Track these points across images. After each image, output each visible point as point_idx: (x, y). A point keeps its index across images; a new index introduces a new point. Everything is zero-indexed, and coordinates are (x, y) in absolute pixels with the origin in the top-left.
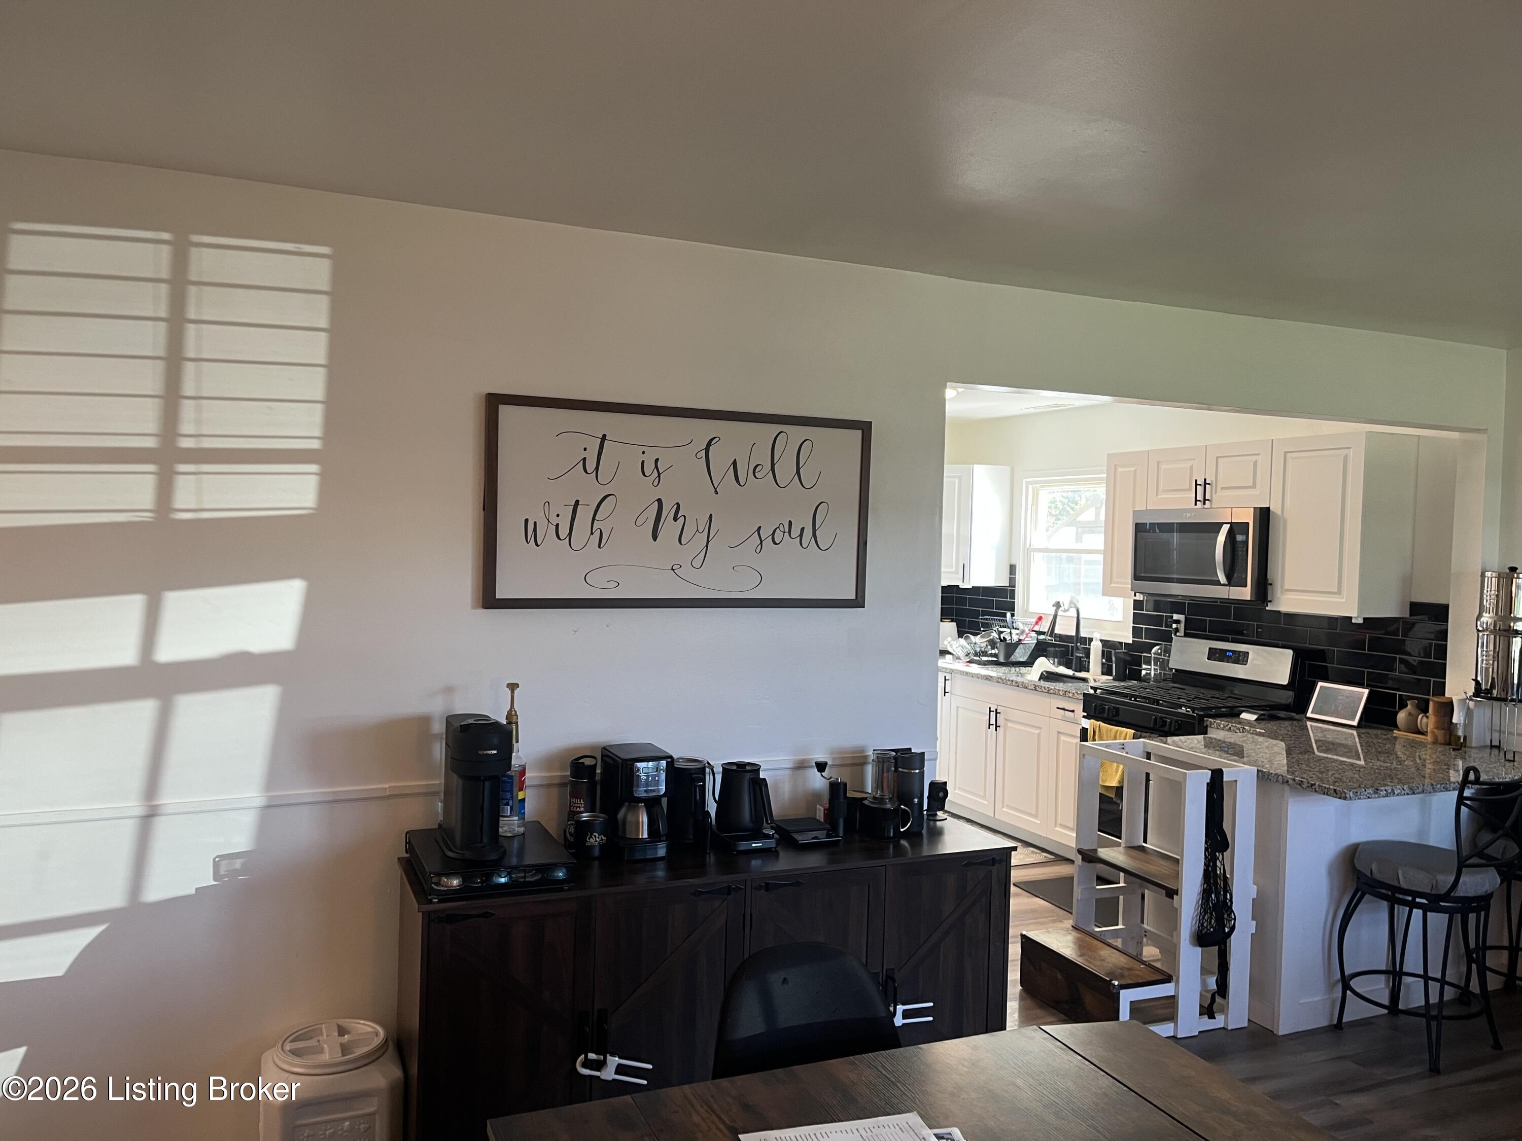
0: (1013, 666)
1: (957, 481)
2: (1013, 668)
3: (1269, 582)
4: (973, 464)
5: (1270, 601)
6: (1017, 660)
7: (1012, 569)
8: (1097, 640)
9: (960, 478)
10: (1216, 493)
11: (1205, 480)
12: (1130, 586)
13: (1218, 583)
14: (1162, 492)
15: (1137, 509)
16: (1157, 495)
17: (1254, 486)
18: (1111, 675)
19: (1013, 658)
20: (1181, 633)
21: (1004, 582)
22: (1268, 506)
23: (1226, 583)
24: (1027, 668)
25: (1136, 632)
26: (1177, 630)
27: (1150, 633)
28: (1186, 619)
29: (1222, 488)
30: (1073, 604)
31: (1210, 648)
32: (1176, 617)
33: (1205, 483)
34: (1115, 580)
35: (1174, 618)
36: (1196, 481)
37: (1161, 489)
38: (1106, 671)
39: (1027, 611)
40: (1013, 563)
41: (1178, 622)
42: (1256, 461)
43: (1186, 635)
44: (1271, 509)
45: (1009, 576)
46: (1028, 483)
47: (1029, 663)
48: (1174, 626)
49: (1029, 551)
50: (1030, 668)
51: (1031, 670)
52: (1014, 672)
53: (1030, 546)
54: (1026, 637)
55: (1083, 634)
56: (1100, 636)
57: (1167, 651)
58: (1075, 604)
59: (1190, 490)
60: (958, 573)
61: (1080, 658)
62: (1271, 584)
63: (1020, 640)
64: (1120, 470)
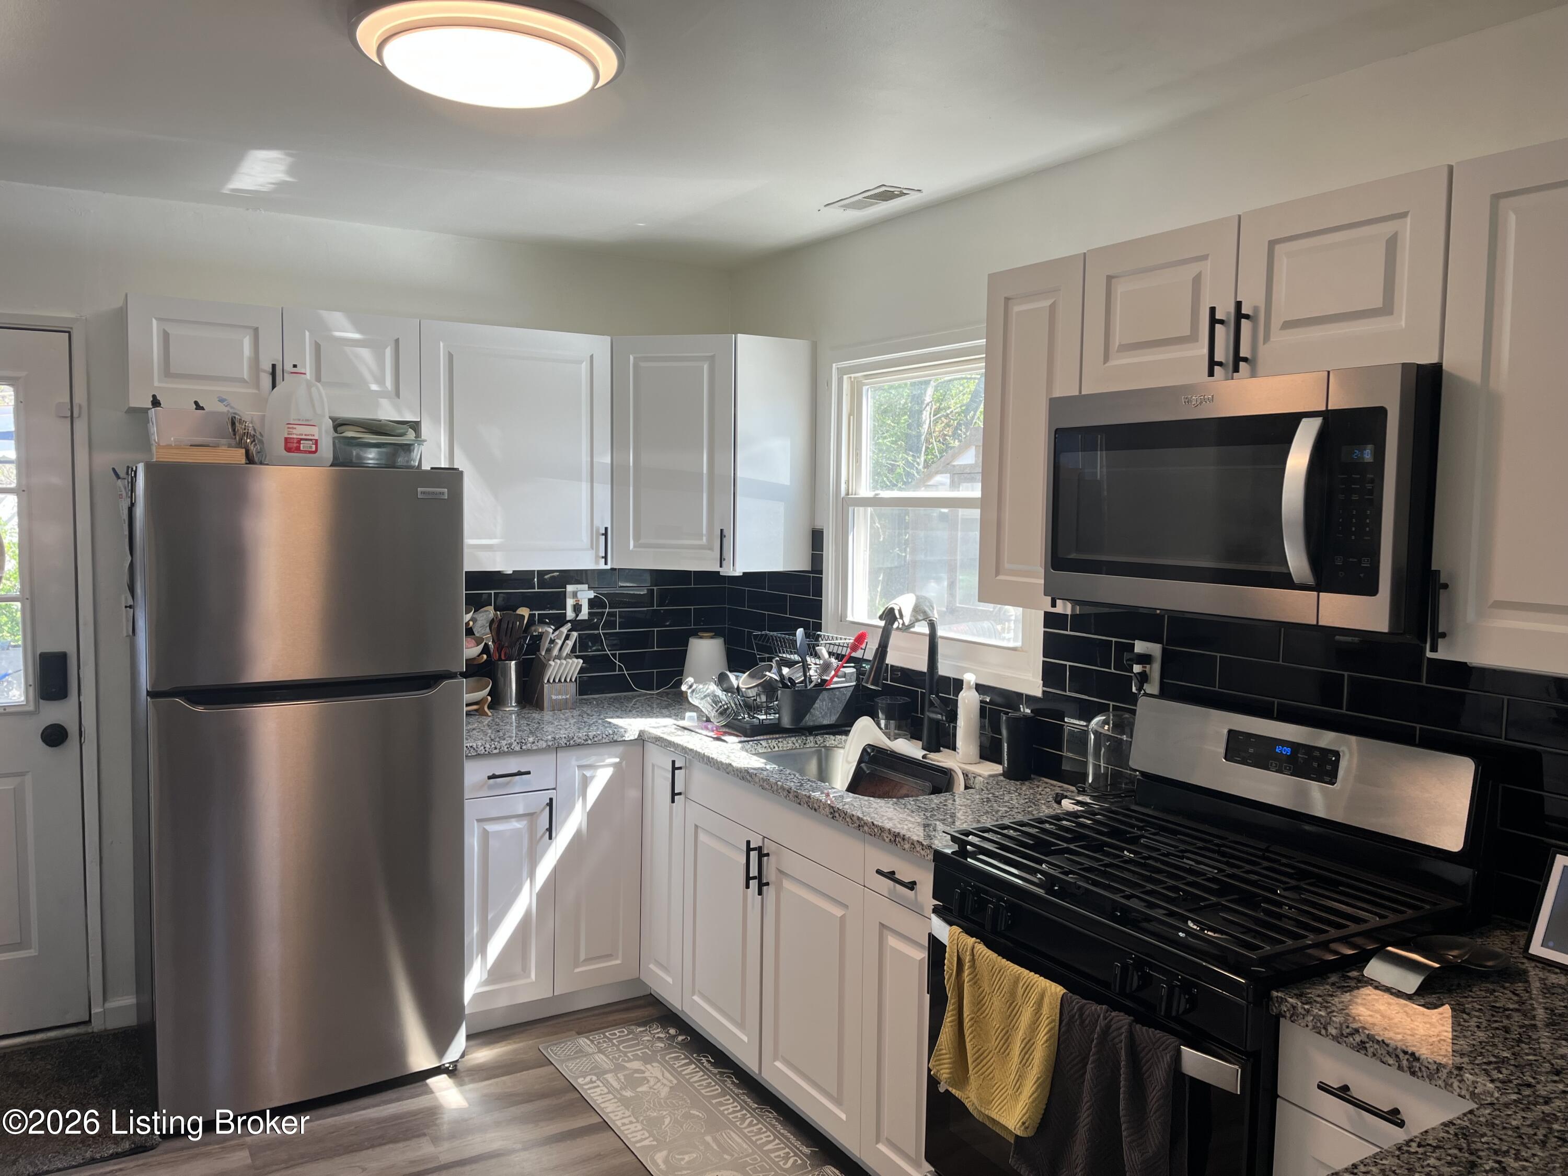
0: (811, 734)
1: (706, 367)
2: (812, 738)
3: (1443, 580)
4: (736, 334)
5: (1443, 635)
6: (817, 724)
7: (817, 538)
8: (970, 688)
9: (712, 360)
10: (1267, 338)
11: (1239, 305)
12: (1042, 582)
13: (1285, 581)
14: (1118, 351)
15: (1057, 394)
16: (1106, 359)
17: (1387, 309)
18: (999, 762)
19: (809, 721)
20: (1152, 688)
21: (798, 563)
22: (1434, 360)
23: (1309, 579)
24: (839, 737)
25: (1050, 674)
26: (1144, 678)
27: (1081, 680)
28: (1164, 652)
29: (1288, 325)
30: (920, 612)
31: (1230, 732)
32: (1140, 647)
33: (1240, 316)
34: (1007, 566)
35: (1136, 650)
36: (1213, 310)
37: (1116, 341)
38: (989, 752)
39: (842, 618)
40: (818, 526)
41: (1145, 659)
42: (1395, 235)
43: (1166, 693)
44: (1444, 367)
45: (811, 552)
46: (842, 372)
47: (842, 727)
48: (1137, 668)
49: (848, 503)
50: (844, 737)
51: (845, 741)
52: (812, 744)
53: (848, 494)
54: (836, 675)
55: (945, 669)
56: (976, 679)
57: (1124, 725)
58: (925, 613)
59: (1192, 338)
60: (711, 549)
61: (938, 722)
62: (1446, 586)
63: (824, 682)
64: (1016, 309)
